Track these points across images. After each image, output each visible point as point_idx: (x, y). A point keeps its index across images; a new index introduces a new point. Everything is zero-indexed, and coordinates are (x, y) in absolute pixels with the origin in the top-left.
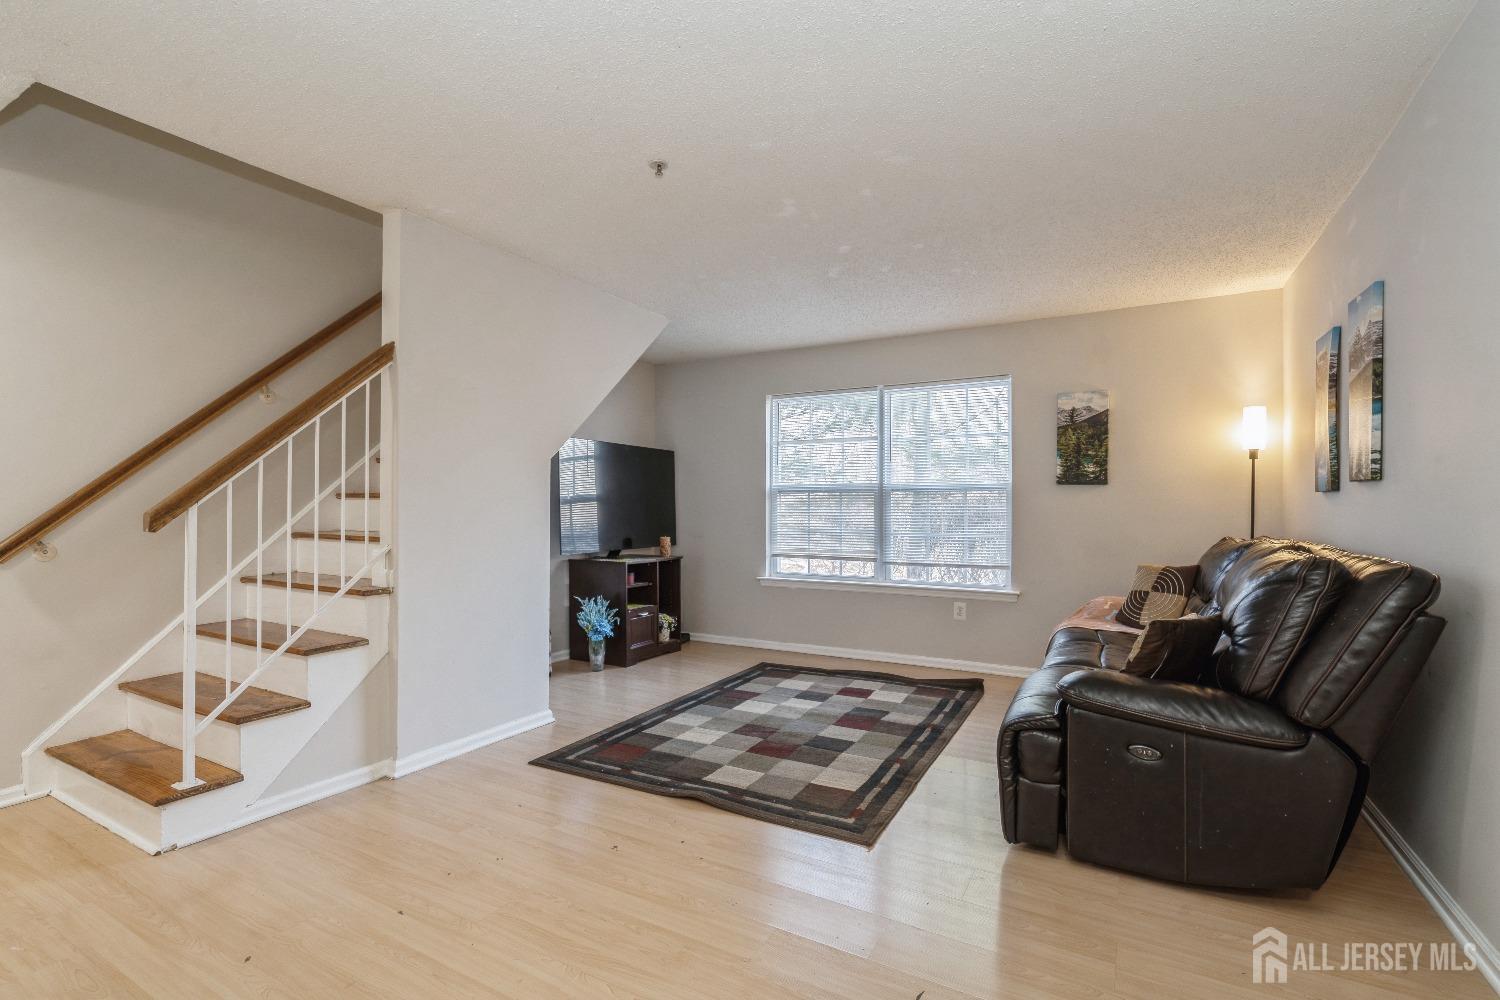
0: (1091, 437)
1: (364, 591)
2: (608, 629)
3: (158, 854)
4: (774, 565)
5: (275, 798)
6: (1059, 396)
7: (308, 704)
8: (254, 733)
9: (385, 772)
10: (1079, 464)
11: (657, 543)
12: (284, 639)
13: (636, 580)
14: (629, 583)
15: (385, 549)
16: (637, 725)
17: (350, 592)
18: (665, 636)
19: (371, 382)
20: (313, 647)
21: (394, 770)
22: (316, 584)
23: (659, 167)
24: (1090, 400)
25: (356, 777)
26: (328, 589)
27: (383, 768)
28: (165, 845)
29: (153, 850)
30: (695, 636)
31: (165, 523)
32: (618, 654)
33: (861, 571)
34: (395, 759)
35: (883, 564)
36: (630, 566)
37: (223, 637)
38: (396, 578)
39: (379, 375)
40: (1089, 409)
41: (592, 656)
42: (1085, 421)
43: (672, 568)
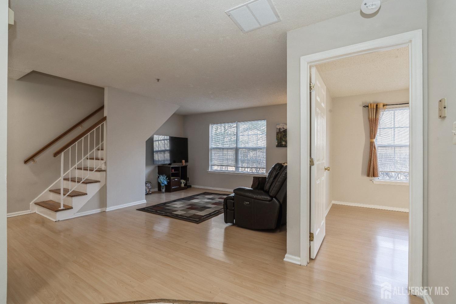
0: (284, 135)
1: (100, 170)
2: (166, 183)
3: (56, 221)
4: (212, 168)
5: (79, 213)
6: (277, 125)
7: (87, 194)
8: (75, 199)
9: (104, 210)
10: (281, 142)
11: (181, 162)
12: (82, 180)
13: (174, 171)
14: (172, 171)
15: (105, 162)
16: (165, 204)
17: (96, 171)
18: (183, 185)
19: (101, 125)
20: (87, 182)
21: (106, 210)
22: (89, 169)
23: (158, 80)
24: (284, 126)
25: (98, 210)
26: (91, 170)
27: (104, 209)
28: (57, 220)
29: (55, 220)
30: (193, 186)
31: (57, 155)
32: (169, 189)
33: (232, 169)
34: (106, 208)
35: (237, 168)
36: (172, 167)
37: (69, 180)
38: (107, 168)
39: (104, 123)
40: (283, 128)
41: (162, 190)
42: (282, 131)
43: (185, 168)
